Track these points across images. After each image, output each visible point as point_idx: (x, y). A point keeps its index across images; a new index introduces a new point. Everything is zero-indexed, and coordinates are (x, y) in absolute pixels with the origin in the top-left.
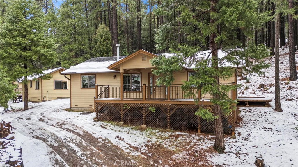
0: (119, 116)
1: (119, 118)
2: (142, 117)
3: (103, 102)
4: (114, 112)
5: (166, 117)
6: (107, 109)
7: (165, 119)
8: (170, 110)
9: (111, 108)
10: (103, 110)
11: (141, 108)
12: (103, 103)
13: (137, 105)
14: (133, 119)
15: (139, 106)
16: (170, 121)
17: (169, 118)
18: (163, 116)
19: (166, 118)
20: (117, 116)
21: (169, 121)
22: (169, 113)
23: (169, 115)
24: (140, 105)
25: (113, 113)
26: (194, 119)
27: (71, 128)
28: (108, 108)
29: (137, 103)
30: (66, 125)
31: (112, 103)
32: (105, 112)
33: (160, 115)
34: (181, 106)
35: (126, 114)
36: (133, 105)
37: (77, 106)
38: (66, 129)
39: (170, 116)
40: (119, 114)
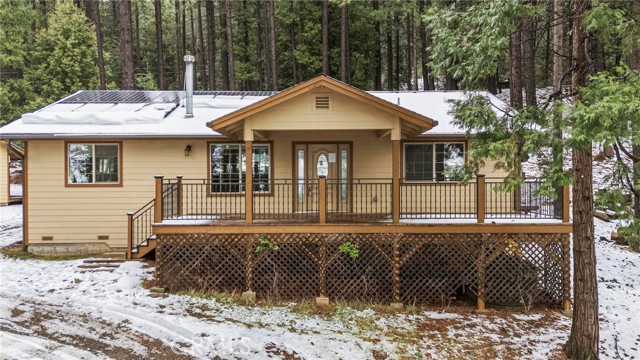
0: (239, 275)
1: (240, 278)
2: (317, 272)
3: (183, 232)
4: (224, 262)
5: (390, 271)
6: (197, 253)
7: (387, 274)
8: (400, 249)
9: (213, 250)
10: (185, 257)
11: (314, 247)
12: (182, 235)
13: (301, 239)
14: (288, 282)
15: (307, 239)
16: (402, 282)
17: (397, 272)
18: (380, 268)
19: (390, 275)
20: (233, 275)
21: (397, 282)
22: (397, 259)
23: (397, 265)
24: (310, 239)
25: (220, 265)
26: (469, 272)
27: (83, 332)
28: (201, 250)
29: (299, 234)
30: (57, 321)
31: (217, 235)
32: (191, 263)
33: (371, 265)
34: (433, 239)
35: (263, 266)
36: (288, 239)
37: (51, 238)
38: (68, 339)
39: (401, 268)
40: (239, 269)
